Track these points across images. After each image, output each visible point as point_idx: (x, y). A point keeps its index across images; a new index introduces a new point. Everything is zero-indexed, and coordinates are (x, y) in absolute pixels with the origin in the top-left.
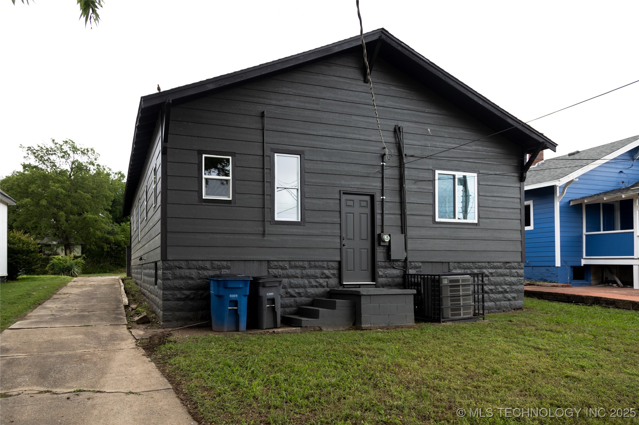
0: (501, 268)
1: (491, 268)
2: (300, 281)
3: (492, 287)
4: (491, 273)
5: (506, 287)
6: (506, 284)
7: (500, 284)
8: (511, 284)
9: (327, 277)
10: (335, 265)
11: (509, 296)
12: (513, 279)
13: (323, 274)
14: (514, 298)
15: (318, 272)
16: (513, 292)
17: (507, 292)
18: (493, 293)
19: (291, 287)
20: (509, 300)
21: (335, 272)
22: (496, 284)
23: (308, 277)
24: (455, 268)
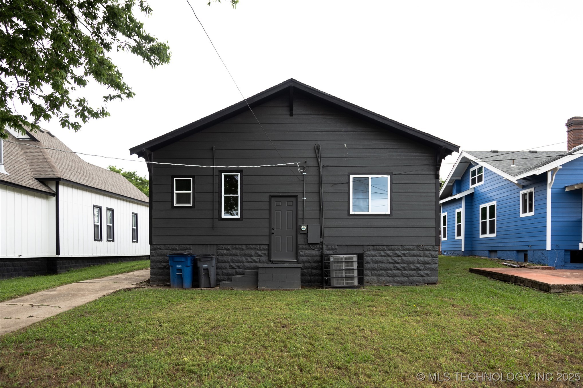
0: (414, 250)
1: (404, 250)
2: (239, 258)
3: (405, 265)
4: (404, 254)
5: (418, 265)
6: (419, 263)
7: (413, 263)
8: (424, 263)
9: (260, 256)
10: (266, 247)
11: (422, 273)
12: (426, 259)
13: (256, 253)
14: (427, 274)
15: (253, 252)
16: (426, 270)
17: (420, 270)
18: (405, 270)
19: (233, 262)
20: (422, 276)
21: (266, 252)
22: (408, 263)
23: (245, 255)
24: (369, 250)
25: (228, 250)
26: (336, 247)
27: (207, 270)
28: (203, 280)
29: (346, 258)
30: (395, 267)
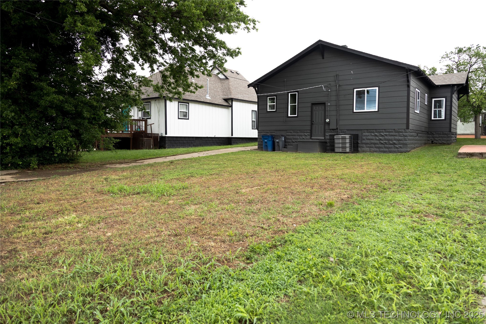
0: (392, 132)
1: (386, 132)
2: (296, 137)
3: (386, 141)
4: (386, 135)
5: (395, 142)
6: (395, 140)
7: (392, 140)
8: (399, 140)
9: (306, 136)
10: (309, 131)
11: (397, 146)
12: (400, 138)
14: (401, 147)
15: (303, 134)
16: (400, 144)
17: (396, 144)
18: (387, 144)
19: (293, 139)
20: (397, 148)
21: (309, 134)
22: (389, 140)
23: (299, 136)
24: (365, 132)
25: (291, 133)
26: (346, 131)
27: (278, 142)
28: (276, 148)
29: (342, 137)
30: (380, 142)
